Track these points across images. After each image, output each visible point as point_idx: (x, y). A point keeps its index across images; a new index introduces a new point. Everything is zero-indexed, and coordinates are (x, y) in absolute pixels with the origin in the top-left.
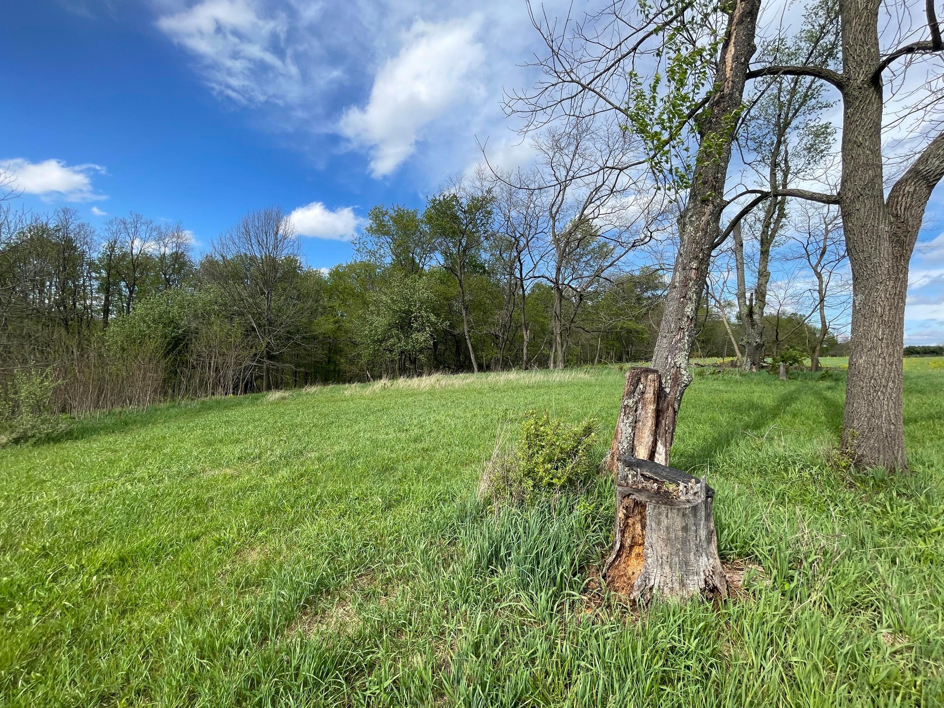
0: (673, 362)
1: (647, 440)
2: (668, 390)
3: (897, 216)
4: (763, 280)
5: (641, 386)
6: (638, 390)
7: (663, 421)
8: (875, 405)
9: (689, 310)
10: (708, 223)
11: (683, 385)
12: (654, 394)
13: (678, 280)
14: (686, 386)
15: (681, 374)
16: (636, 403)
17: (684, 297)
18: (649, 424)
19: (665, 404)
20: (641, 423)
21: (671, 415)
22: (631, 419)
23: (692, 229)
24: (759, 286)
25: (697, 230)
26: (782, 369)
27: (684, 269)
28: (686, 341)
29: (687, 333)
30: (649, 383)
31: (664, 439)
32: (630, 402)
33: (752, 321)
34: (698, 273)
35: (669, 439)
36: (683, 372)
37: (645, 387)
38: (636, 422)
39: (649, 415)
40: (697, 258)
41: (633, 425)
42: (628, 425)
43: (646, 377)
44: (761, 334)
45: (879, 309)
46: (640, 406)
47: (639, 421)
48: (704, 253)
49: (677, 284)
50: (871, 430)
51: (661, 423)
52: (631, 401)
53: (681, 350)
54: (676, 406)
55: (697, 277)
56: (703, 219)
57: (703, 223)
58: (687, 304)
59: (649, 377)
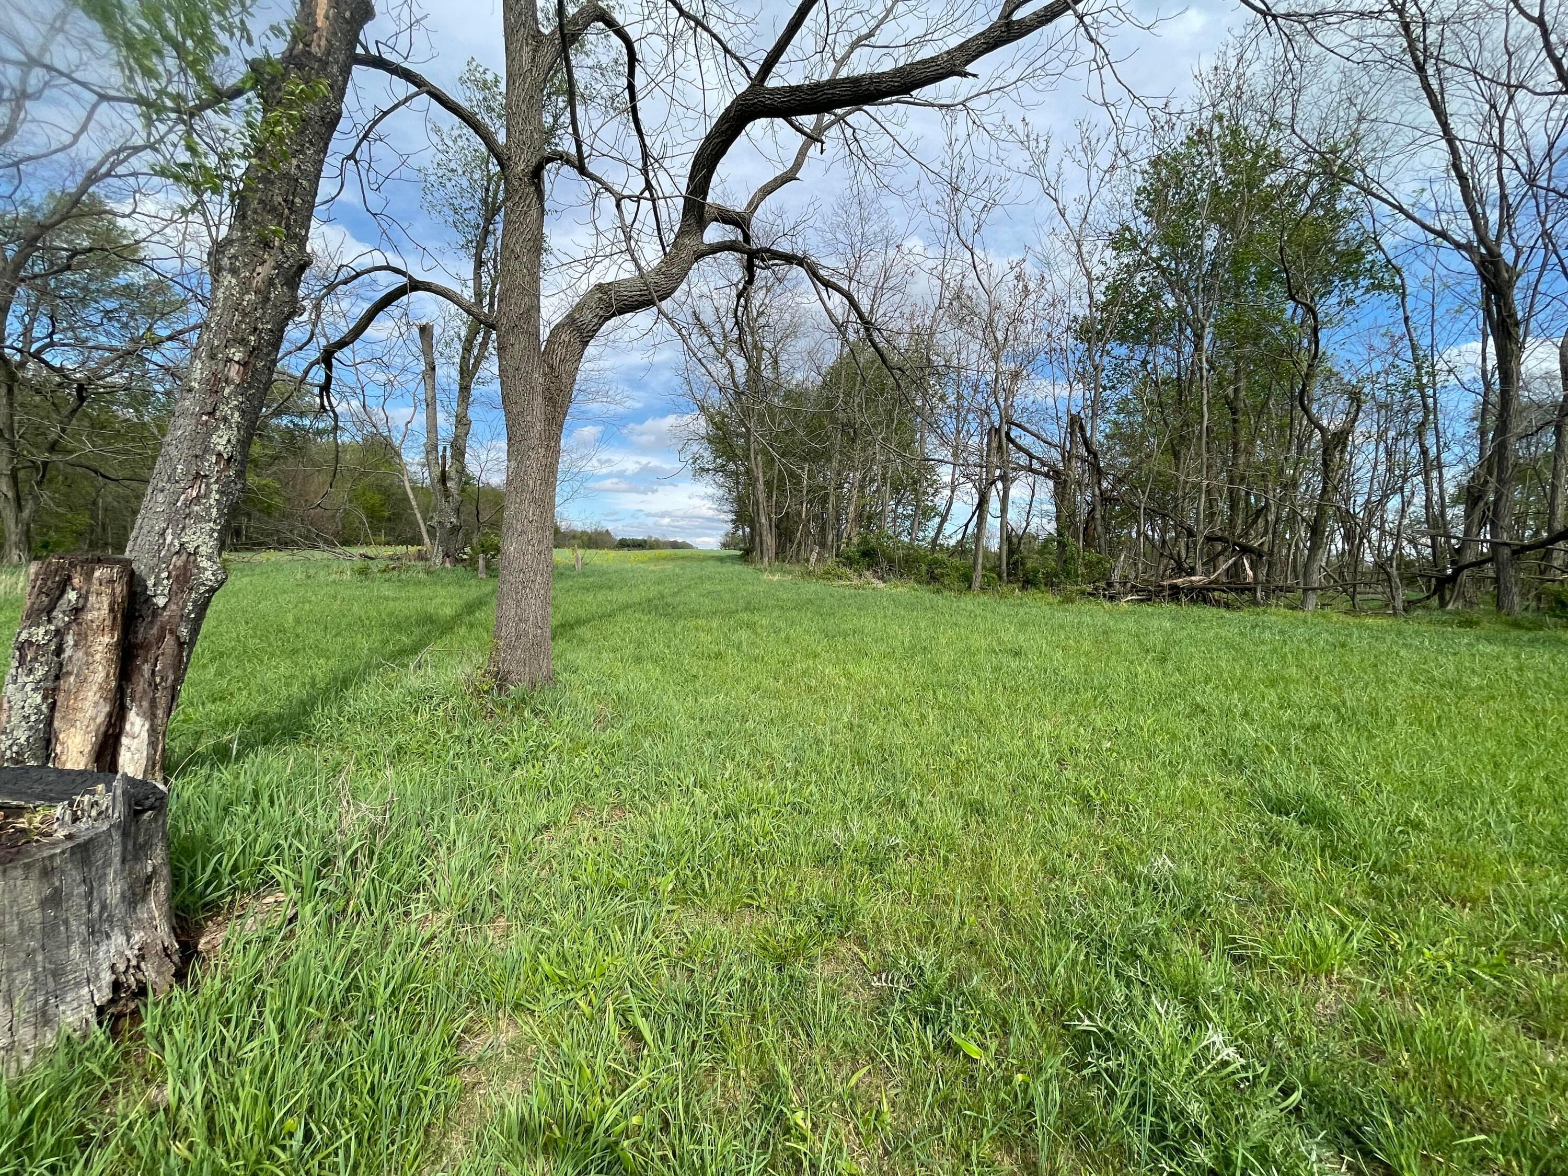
0: (176, 543)
1: (90, 712)
2: (161, 601)
3: (551, 367)
4: (462, 430)
5: (72, 596)
6: (63, 604)
7: (146, 668)
8: (523, 604)
9: (222, 440)
10: (271, 282)
11: (202, 589)
12: (112, 610)
13: (198, 376)
14: (213, 590)
15: (198, 568)
16: (59, 633)
17: (211, 414)
18: (100, 676)
19: (155, 631)
20: (72, 679)
21: (169, 651)
22: (40, 672)
23: (234, 281)
24: (457, 437)
25: (245, 286)
26: (481, 563)
27: (212, 357)
28: (212, 502)
29: (215, 487)
30: (95, 587)
31: (145, 704)
32: (39, 634)
33: (446, 489)
34: (245, 373)
35: (162, 702)
36: (205, 563)
37: (84, 597)
38: (57, 678)
39: (98, 657)
40: (243, 342)
41: (50, 684)
42: (29, 688)
43: (89, 576)
44: (458, 511)
45: (531, 483)
46: (70, 640)
47: (69, 673)
48: (260, 338)
49: (195, 385)
50: (518, 637)
51: (139, 668)
52: (42, 631)
53: (199, 519)
54: (184, 632)
55: (243, 381)
56: (259, 269)
57: (259, 278)
58: (217, 428)
59: (97, 574)
